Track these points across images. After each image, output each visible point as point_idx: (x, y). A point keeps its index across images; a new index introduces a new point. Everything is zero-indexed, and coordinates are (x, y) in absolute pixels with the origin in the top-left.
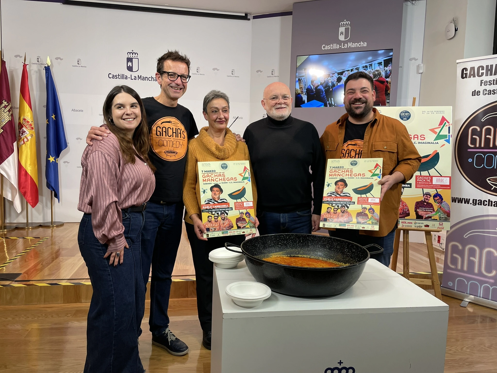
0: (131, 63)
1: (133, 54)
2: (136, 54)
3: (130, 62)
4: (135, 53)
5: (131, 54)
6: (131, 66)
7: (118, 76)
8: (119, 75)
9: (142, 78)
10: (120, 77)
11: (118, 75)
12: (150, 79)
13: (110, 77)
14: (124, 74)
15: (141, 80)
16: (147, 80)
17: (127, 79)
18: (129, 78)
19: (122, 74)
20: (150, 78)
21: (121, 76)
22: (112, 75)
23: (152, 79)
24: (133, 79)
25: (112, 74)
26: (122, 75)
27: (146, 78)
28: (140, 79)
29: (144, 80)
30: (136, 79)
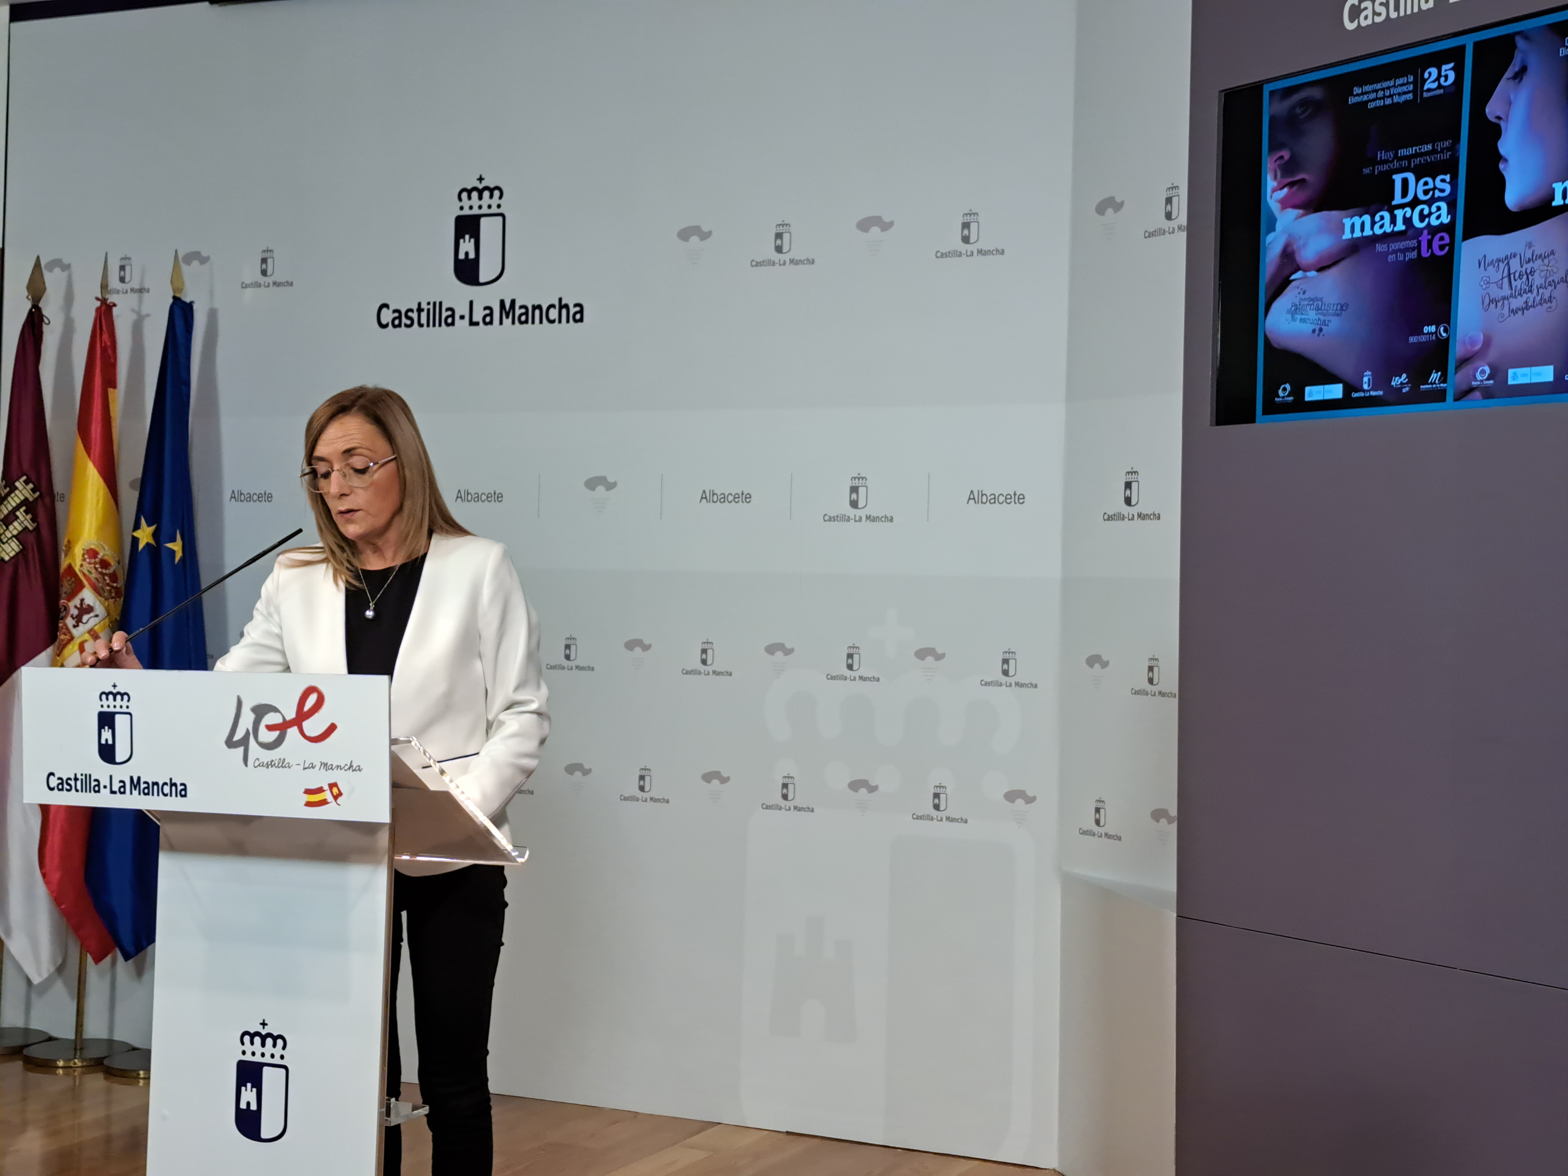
0: (473, 240)
1: (480, 193)
2: (497, 193)
3: (467, 237)
4: (491, 190)
5: (475, 195)
6: (472, 256)
7: (414, 315)
8: (420, 310)
9: (518, 312)
10: (424, 320)
11: (415, 307)
12: (554, 314)
13: (384, 322)
14: (441, 303)
15: (513, 323)
16: (541, 322)
17: (453, 324)
18: (462, 317)
19: (435, 304)
20: (553, 306)
21: (428, 310)
22: (394, 311)
23: (564, 311)
24: (477, 324)
25: (392, 308)
26: (431, 307)
27: (537, 312)
28: (507, 317)
29: (526, 322)
30: (491, 323)
